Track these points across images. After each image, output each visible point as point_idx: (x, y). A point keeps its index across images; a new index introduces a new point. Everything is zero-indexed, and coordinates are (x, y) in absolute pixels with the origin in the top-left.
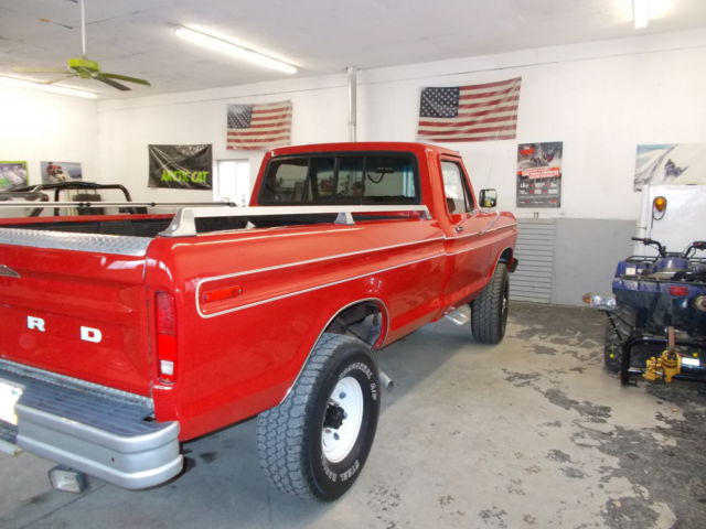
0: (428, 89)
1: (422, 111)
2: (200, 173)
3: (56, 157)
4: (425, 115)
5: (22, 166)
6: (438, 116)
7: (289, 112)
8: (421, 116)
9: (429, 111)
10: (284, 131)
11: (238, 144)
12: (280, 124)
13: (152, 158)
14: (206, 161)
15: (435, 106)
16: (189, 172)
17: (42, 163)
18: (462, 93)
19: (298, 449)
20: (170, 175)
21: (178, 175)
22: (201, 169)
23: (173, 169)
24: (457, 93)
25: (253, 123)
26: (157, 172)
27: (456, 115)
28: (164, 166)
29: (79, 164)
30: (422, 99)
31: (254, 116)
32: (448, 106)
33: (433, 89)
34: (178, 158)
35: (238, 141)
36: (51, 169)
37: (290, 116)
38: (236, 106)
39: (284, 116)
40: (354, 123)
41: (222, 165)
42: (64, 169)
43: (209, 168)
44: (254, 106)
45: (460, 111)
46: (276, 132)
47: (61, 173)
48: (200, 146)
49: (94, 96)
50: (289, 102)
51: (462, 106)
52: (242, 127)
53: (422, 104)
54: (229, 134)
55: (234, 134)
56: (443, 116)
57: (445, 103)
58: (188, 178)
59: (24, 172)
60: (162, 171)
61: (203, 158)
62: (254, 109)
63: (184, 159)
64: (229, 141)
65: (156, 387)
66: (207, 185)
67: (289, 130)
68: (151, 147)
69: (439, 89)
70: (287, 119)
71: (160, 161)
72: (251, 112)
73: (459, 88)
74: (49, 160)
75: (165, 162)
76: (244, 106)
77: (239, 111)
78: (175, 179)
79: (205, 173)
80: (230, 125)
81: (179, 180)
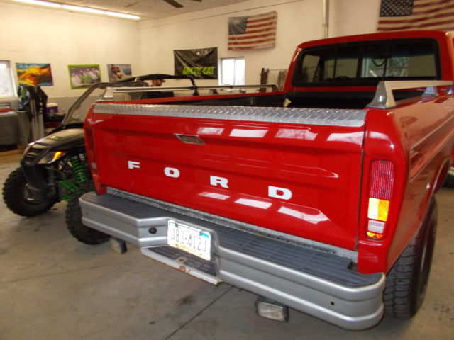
1: (381, 12)
2: (209, 68)
3: (116, 61)
4: (384, 16)
5: (96, 67)
6: (395, 15)
7: (275, 20)
8: (381, 16)
9: (388, 12)
10: (270, 34)
11: (237, 46)
12: (268, 30)
13: (176, 59)
14: (212, 60)
15: (393, 7)
16: (201, 68)
17: (108, 65)
19: (407, 282)
20: (188, 70)
21: (193, 70)
22: (210, 65)
23: (190, 66)
25: (247, 30)
26: (180, 68)
27: (411, 13)
28: (184, 64)
29: (129, 65)
31: (248, 25)
32: (404, 6)
34: (194, 58)
35: (236, 44)
36: (113, 70)
37: (276, 23)
38: (235, 18)
39: (271, 24)
40: (327, 25)
41: (224, 61)
42: (121, 69)
43: (215, 65)
44: (248, 17)
45: (415, 10)
46: (265, 36)
47: (119, 71)
48: (208, 49)
49: (138, 18)
50: (275, 12)
51: (416, 6)
52: (239, 34)
53: (382, 7)
54: (230, 39)
55: (233, 39)
56: (400, 15)
57: (402, 4)
58: (201, 72)
59: (98, 72)
60: (183, 67)
61: (211, 57)
62: (249, 19)
63: (197, 59)
64: (229, 44)
65: (361, 242)
66: (214, 76)
67: (274, 34)
68: (175, 51)
70: (273, 25)
71: (182, 61)
72: (247, 22)
74: (111, 63)
75: (185, 61)
76: (241, 17)
77: (237, 22)
78: (192, 72)
79: (213, 68)
80: (230, 33)
81: (194, 73)
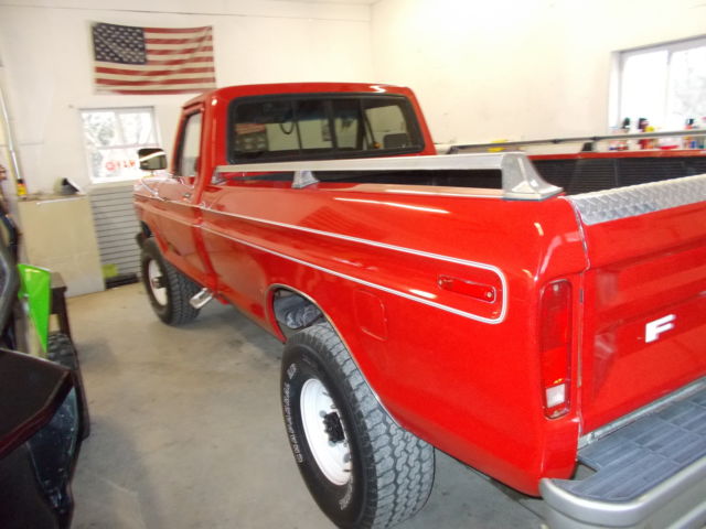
0: (100, 25)
1: (97, 53)
4: (103, 59)
6: (121, 61)
8: (97, 59)
9: (108, 54)
15: (115, 48)
18: (148, 36)
24: (141, 35)
30: (95, 37)
32: (133, 49)
33: (108, 26)
45: (150, 57)
51: (151, 52)
53: (96, 44)
57: (127, 46)
69: (117, 27)
73: (143, 30)
